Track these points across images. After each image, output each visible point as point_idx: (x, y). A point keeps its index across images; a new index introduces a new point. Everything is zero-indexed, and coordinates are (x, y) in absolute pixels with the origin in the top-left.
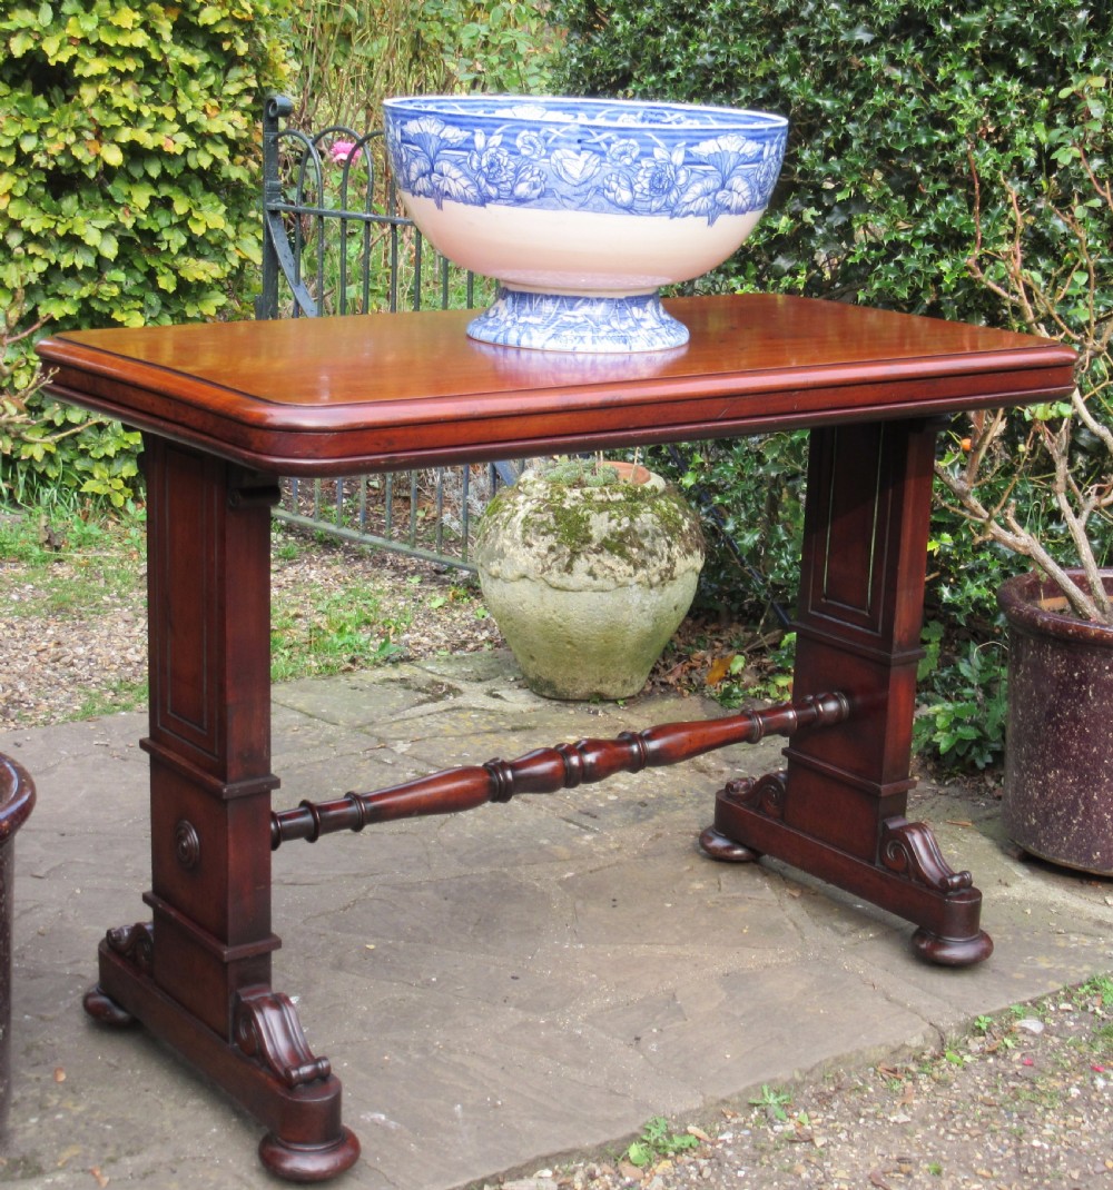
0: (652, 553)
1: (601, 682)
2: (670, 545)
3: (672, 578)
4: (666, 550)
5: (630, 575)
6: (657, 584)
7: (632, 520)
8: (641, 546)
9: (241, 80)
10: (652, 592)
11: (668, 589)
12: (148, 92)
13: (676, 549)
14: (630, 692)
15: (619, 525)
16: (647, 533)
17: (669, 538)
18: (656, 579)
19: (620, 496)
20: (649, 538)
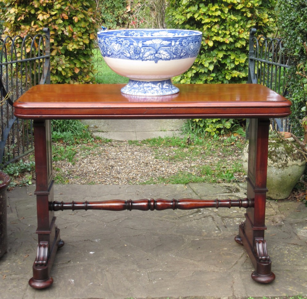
0: (280, 158)
1: (269, 194)
2: (287, 157)
3: (286, 166)
4: (285, 158)
5: (272, 164)
6: (281, 167)
7: (275, 148)
8: (276, 156)
9: (251, 24)
10: (279, 169)
11: (285, 169)
12: (223, 27)
13: (289, 158)
14: (280, 198)
15: (271, 149)
16: (279, 152)
17: (287, 155)
18: (280, 166)
19: (274, 141)
20: (280, 154)
